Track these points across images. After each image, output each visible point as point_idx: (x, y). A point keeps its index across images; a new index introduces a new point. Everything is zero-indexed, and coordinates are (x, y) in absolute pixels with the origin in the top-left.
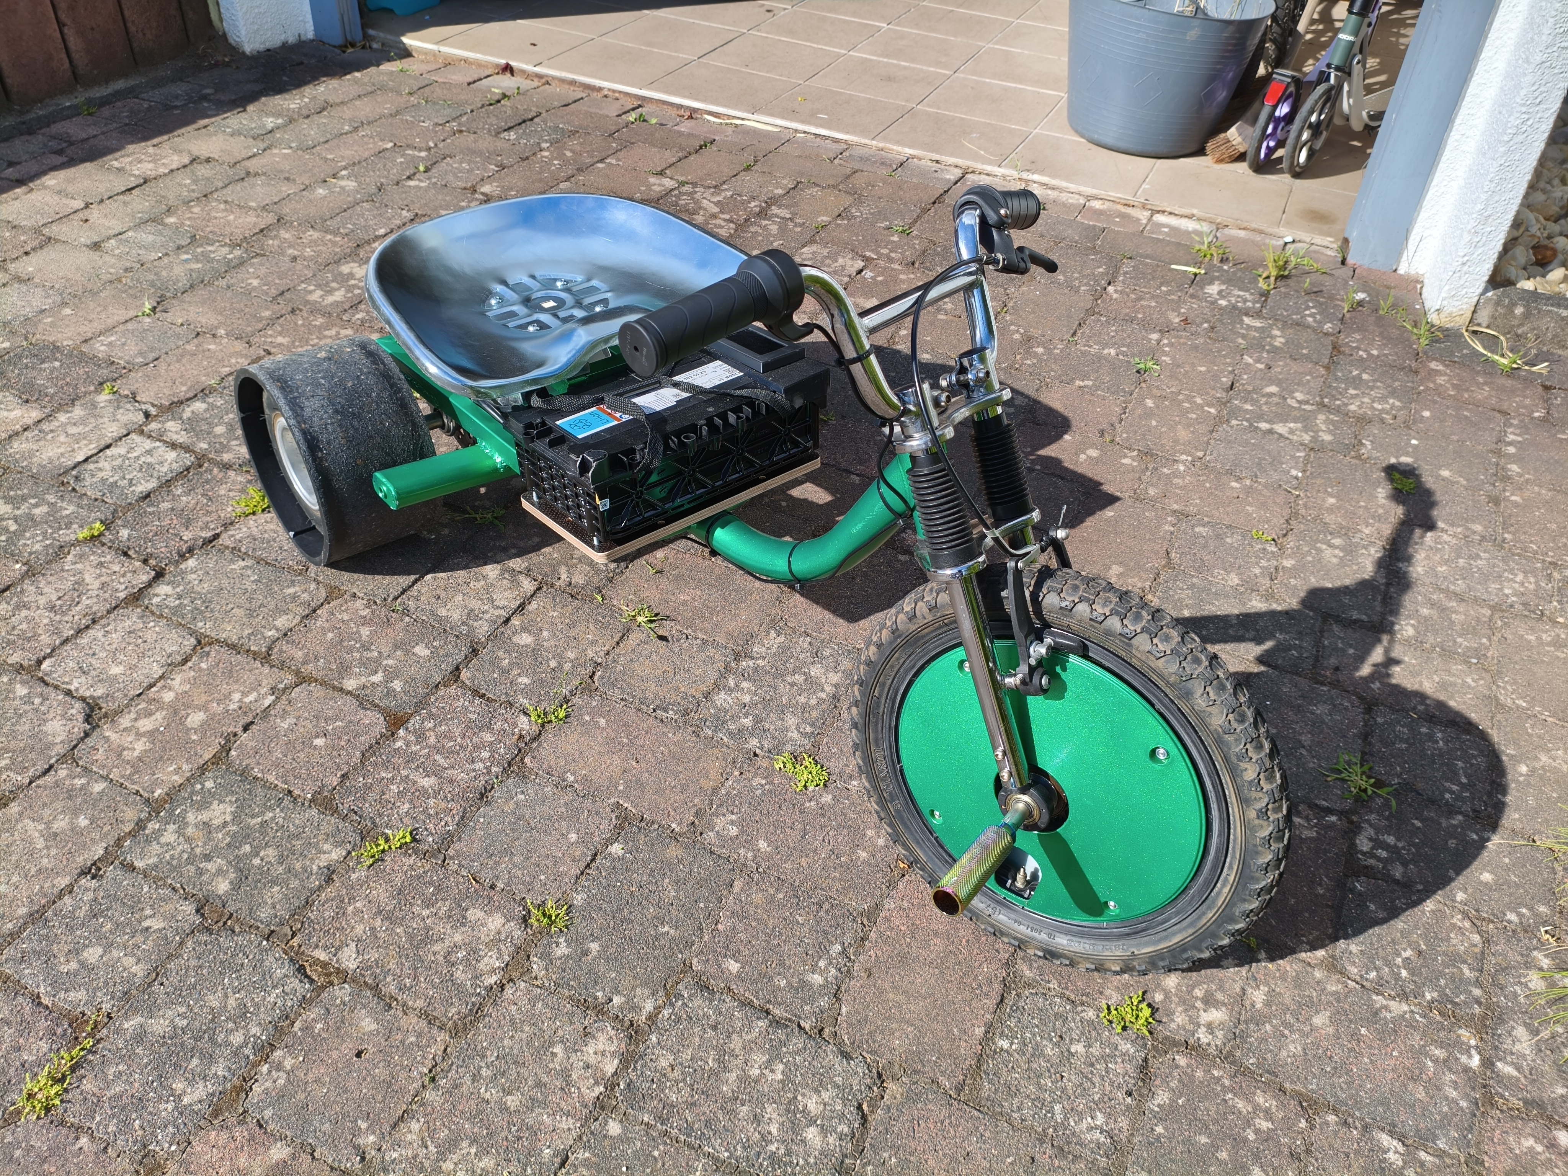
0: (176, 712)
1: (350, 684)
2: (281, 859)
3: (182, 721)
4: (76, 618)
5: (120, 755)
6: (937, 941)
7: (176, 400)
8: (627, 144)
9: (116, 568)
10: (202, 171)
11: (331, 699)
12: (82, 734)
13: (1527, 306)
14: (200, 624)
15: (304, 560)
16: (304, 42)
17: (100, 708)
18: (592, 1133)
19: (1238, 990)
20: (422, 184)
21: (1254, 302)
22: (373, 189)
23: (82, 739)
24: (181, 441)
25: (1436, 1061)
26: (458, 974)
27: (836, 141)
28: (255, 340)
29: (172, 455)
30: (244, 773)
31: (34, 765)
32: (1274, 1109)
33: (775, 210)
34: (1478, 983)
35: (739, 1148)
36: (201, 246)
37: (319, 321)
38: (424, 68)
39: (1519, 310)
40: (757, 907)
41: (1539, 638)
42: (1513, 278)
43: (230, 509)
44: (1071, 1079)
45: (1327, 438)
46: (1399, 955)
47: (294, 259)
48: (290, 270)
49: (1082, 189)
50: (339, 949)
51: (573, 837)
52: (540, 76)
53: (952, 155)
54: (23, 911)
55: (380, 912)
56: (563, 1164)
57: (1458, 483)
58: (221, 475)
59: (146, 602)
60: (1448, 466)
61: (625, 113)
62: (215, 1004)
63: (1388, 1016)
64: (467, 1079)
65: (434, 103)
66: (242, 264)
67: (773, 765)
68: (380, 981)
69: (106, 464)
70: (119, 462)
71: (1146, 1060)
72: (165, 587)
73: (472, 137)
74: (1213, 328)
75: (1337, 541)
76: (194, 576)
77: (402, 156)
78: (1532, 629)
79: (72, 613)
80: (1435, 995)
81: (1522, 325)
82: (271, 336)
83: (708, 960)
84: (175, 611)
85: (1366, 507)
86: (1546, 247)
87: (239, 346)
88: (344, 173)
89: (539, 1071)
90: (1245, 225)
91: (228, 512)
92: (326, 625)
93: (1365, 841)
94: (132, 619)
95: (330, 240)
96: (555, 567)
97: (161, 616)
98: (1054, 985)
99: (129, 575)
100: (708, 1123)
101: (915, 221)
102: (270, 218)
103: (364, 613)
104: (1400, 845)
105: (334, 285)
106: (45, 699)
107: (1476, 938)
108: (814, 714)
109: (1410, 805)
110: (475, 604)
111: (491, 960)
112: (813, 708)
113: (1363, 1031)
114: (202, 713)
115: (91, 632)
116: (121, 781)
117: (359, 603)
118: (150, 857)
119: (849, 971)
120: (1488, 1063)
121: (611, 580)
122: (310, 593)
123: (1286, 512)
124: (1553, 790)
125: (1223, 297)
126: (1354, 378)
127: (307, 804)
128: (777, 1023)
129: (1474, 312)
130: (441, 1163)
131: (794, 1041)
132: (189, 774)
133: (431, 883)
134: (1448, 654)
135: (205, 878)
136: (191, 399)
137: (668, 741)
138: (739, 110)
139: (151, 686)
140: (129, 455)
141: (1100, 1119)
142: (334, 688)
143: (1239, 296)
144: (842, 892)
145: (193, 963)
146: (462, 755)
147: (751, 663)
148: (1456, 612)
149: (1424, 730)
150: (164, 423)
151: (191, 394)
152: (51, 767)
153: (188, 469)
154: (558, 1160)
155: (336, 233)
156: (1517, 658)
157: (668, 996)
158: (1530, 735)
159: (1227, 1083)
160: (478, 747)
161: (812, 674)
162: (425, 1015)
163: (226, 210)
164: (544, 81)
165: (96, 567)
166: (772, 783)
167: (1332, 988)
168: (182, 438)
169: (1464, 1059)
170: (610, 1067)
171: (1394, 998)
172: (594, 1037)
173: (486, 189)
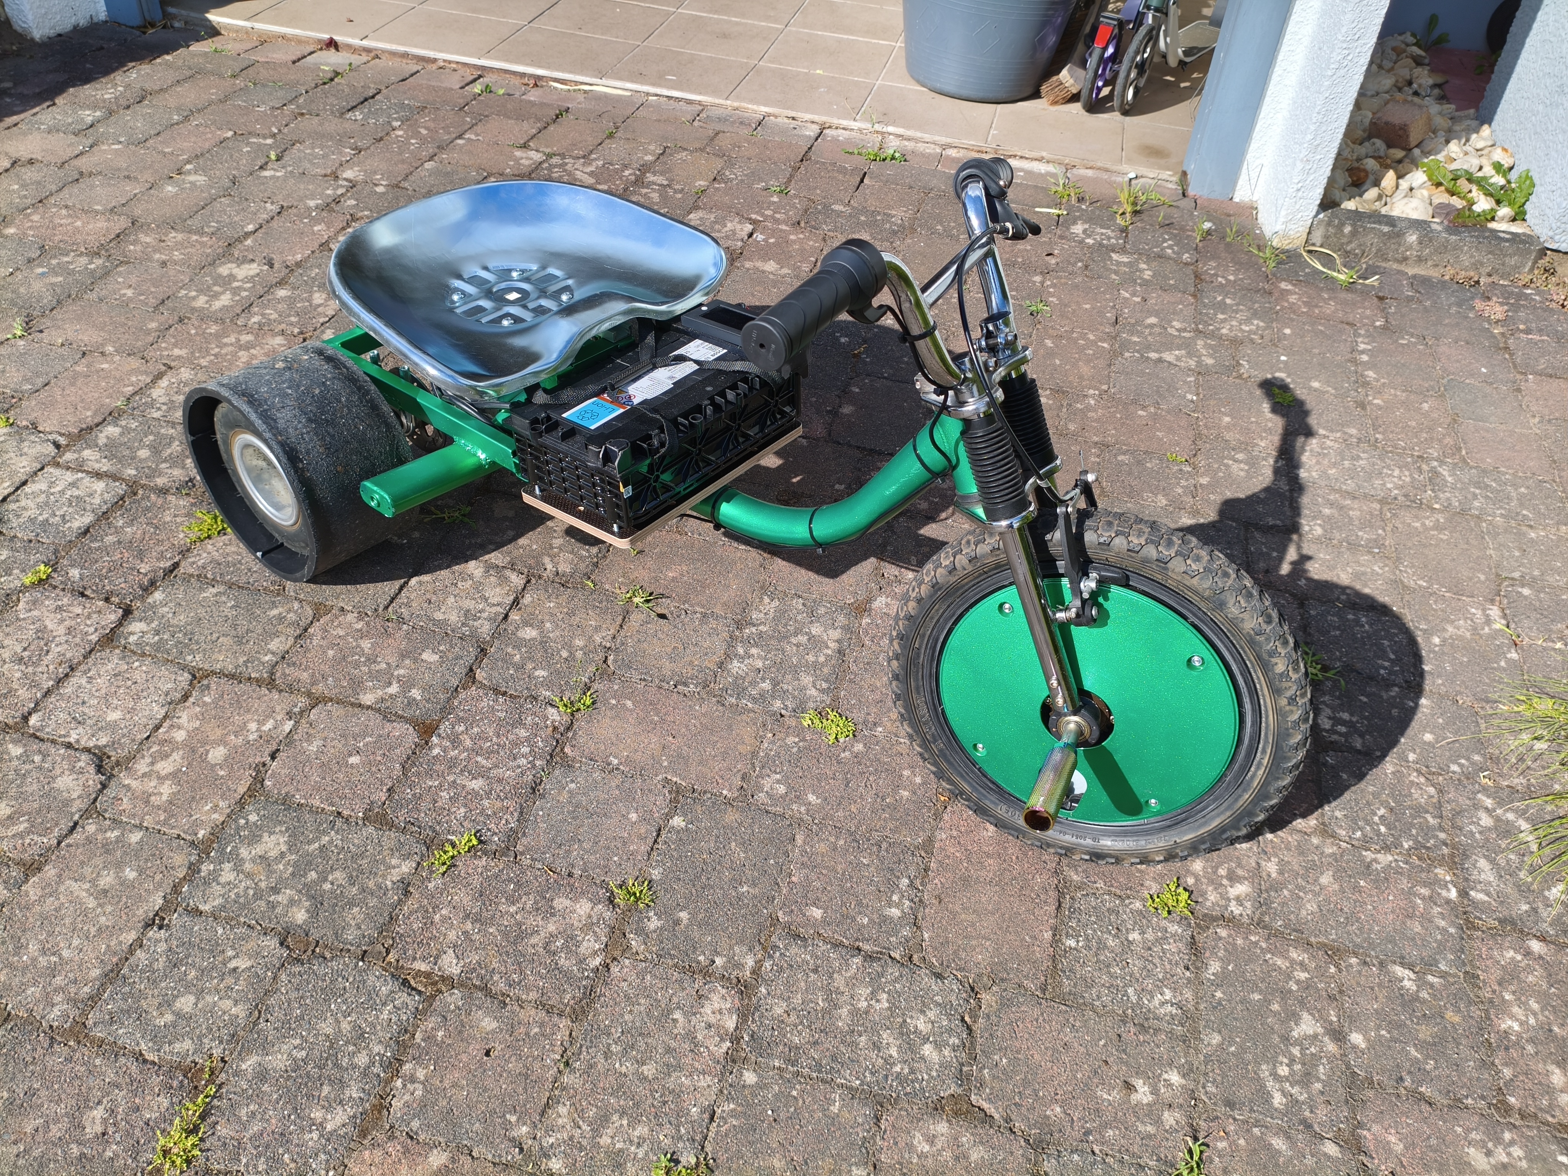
0: (193, 751)
1: (368, 699)
2: (352, 880)
3: (203, 758)
4: (51, 667)
5: (147, 802)
6: (991, 861)
7: (84, 426)
8: (480, 119)
9: (78, 610)
10: (29, 174)
11: (353, 716)
12: (99, 786)
13: (1354, 225)
14: (190, 658)
15: (277, 579)
16: (97, 24)
17: (109, 757)
18: (731, 1085)
19: (1254, 864)
20: (279, 174)
21: (1117, 239)
22: (227, 183)
23: (101, 791)
24: (105, 469)
25: (1423, 899)
26: (562, 962)
27: (690, 102)
28: (150, 354)
29: (99, 486)
30: (286, 802)
31: (57, 825)
32: (1307, 961)
33: (650, 177)
34: (1441, 828)
35: (867, 1074)
36: (55, 257)
37: (213, 329)
38: (240, 47)
39: (1347, 229)
40: (823, 856)
41: (1423, 524)
42: (1338, 200)
43: (181, 535)
44: (1136, 965)
45: (1210, 361)
46: (1375, 814)
47: (164, 264)
48: (163, 276)
49: (937, 138)
50: (437, 957)
51: (633, 816)
52: (368, 50)
53: (807, 111)
54: (96, 973)
55: (467, 916)
56: (712, 1119)
57: (1327, 392)
58: (160, 501)
59: (123, 642)
60: (1316, 378)
61: (467, 84)
62: (329, 1031)
63: (1379, 867)
64: (600, 1058)
65: (264, 86)
66: (107, 274)
67: (801, 724)
68: (488, 982)
69: (29, 502)
70: (42, 498)
71: (1193, 937)
72: (138, 624)
73: (316, 120)
74: (1086, 267)
75: (1240, 456)
76: (166, 609)
77: (248, 144)
78: (1416, 517)
79: (45, 662)
80: (1411, 843)
81: (1350, 242)
82: (166, 349)
83: (792, 911)
84: (158, 646)
85: (1257, 422)
86: (1358, 169)
87: (135, 363)
88: (188, 167)
89: (666, 1039)
90: (1091, 164)
91: (181, 538)
92: (324, 643)
93: (1326, 720)
94: (113, 661)
95: (197, 241)
96: (538, 558)
97: (143, 655)
98: (1100, 884)
99: (95, 616)
100: (834, 1058)
101: (789, 180)
102: (123, 223)
103: (359, 625)
104: (1354, 719)
105: (216, 288)
106: (45, 756)
107: (1432, 790)
108: (826, 670)
109: (1354, 684)
110: (469, 604)
111: (590, 944)
112: (823, 665)
113: (1362, 883)
114: (221, 748)
115: (73, 680)
116: (158, 827)
117: (350, 617)
118: (214, 899)
119: (921, 901)
120: (1463, 893)
121: (596, 565)
122: (296, 612)
123: (1191, 434)
124: (1463, 655)
125: (1089, 236)
126: (1219, 302)
127: (360, 822)
128: (870, 958)
129: (1309, 233)
130: (598, 1139)
131: (890, 971)
132: (228, 811)
133: (510, 880)
134: (1353, 546)
135: (279, 910)
136: (101, 423)
137: (697, 714)
138: (587, 76)
139: (157, 728)
140: (52, 490)
141: (1168, 994)
142: (353, 705)
143: (1102, 234)
144: (894, 831)
145: (293, 995)
146: (502, 753)
147: (754, 630)
148: (1351, 509)
149: (1350, 617)
150: (79, 452)
151: (98, 419)
152: (76, 824)
153: (122, 498)
154: (706, 1116)
155: (200, 232)
156: (1410, 544)
157: (764, 949)
158: (1435, 610)
159: (1264, 945)
160: (516, 744)
161: (814, 633)
162: (540, 1005)
163: (70, 216)
164: (372, 54)
165: (55, 612)
166: (804, 740)
167: (1329, 850)
168: (105, 466)
169: (1444, 893)
170: (731, 1023)
171: (1379, 852)
172: (707, 998)
173: (349, 174)
